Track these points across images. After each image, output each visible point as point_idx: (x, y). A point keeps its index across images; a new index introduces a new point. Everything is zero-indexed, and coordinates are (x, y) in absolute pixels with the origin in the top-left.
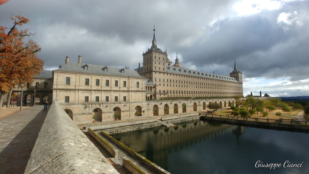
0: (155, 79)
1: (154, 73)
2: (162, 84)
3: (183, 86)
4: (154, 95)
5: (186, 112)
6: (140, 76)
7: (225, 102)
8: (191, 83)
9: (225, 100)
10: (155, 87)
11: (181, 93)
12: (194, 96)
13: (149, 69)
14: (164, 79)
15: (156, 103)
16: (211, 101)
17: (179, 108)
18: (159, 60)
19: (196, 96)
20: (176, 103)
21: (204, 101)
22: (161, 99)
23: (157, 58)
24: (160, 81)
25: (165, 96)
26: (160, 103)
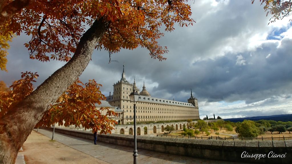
0: (123, 106)
1: (122, 101)
2: (129, 110)
3: (147, 112)
4: (121, 120)
5: (147, 134)
6: (110, 105)
7: (181, 125)
8: (154, 109)
9: (180, 123)
10: (123, 113)
11: (145, 117)
12: (156, 120)
13: (118, 98)
14: (131, 106)
15: (123, 127)
16: (169, 124)
17: (141, 131)
18: (127, 91)
19: (158, 120)
20: (139, 127)
21: (162, 124)
22: (128, 124)
23: (125, 89)
24: (127, 108)
25: (131, 120)
26: (126, 127)
